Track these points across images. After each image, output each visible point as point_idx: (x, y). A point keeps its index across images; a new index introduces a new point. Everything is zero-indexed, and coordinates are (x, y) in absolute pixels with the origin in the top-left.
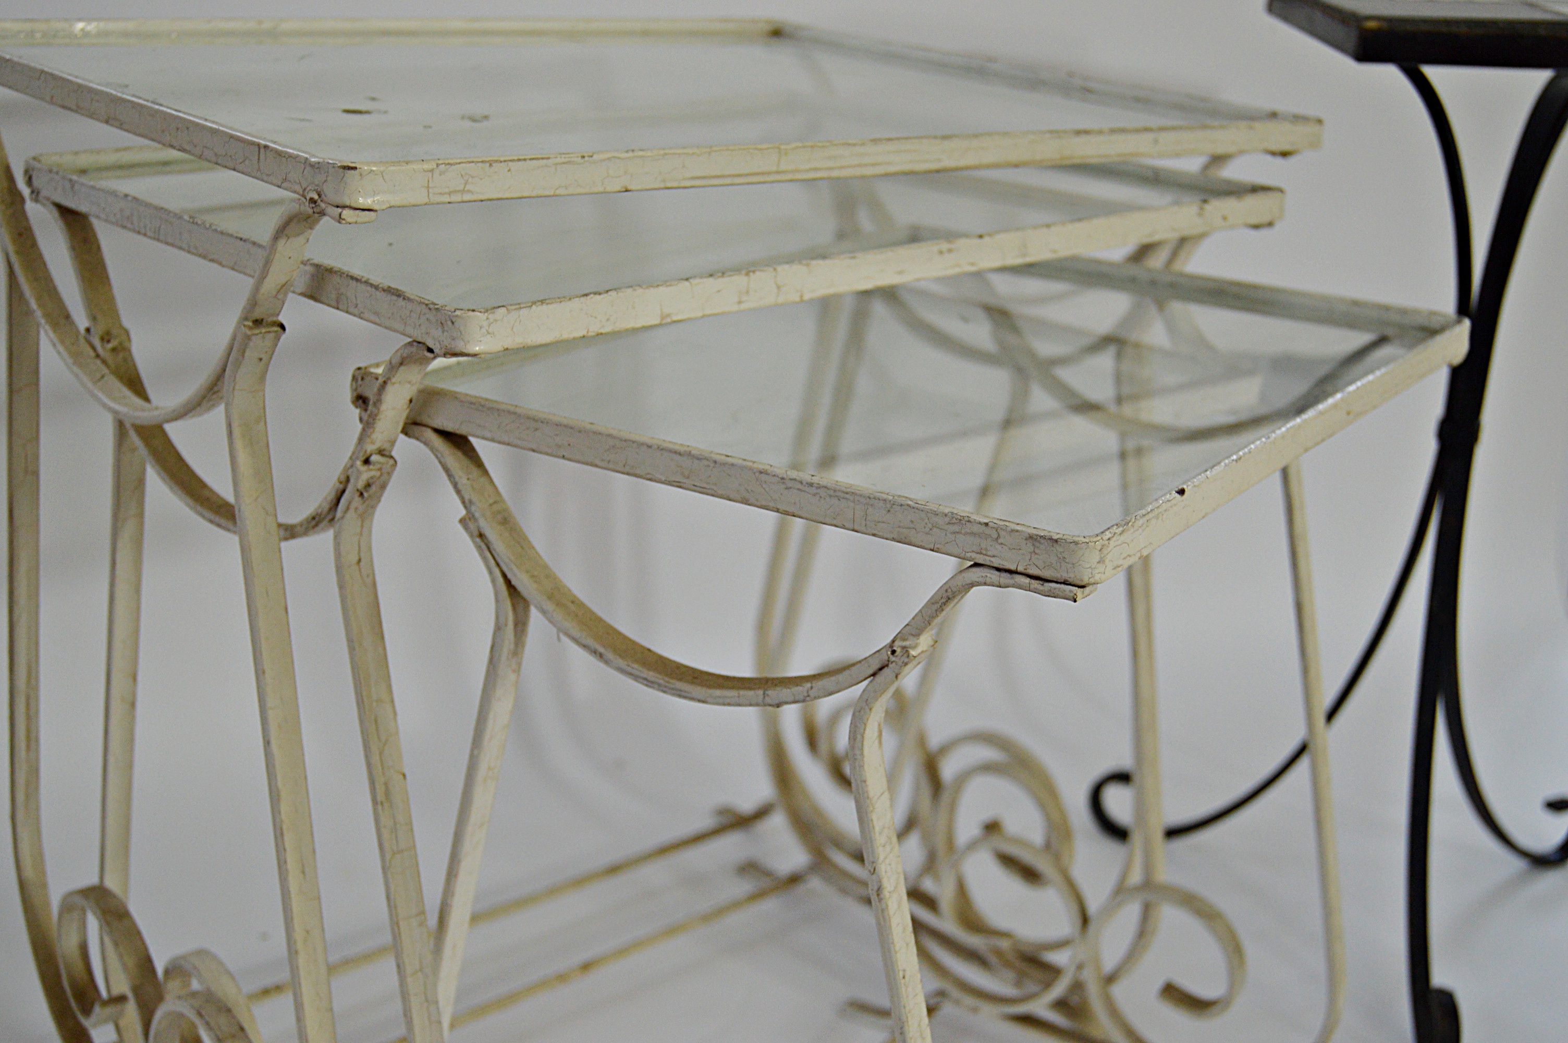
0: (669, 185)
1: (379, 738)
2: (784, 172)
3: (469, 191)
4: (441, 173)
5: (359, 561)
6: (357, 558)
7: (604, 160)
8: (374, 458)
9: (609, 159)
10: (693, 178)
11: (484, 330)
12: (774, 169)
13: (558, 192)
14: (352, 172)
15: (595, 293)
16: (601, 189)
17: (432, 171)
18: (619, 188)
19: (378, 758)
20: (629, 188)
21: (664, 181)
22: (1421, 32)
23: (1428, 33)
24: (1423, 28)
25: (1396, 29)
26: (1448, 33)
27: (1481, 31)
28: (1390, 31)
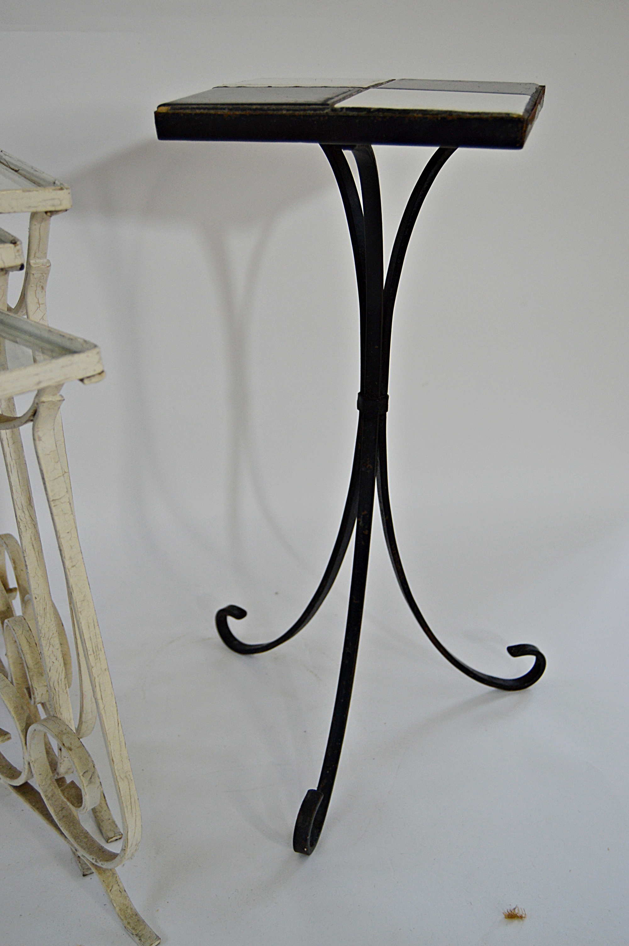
22: (196, 114)
23: (202, 114)
24: (198, 111)
25: (177, 111)
26: (215, 115)
27: (237, 113)
28: (173, 114)
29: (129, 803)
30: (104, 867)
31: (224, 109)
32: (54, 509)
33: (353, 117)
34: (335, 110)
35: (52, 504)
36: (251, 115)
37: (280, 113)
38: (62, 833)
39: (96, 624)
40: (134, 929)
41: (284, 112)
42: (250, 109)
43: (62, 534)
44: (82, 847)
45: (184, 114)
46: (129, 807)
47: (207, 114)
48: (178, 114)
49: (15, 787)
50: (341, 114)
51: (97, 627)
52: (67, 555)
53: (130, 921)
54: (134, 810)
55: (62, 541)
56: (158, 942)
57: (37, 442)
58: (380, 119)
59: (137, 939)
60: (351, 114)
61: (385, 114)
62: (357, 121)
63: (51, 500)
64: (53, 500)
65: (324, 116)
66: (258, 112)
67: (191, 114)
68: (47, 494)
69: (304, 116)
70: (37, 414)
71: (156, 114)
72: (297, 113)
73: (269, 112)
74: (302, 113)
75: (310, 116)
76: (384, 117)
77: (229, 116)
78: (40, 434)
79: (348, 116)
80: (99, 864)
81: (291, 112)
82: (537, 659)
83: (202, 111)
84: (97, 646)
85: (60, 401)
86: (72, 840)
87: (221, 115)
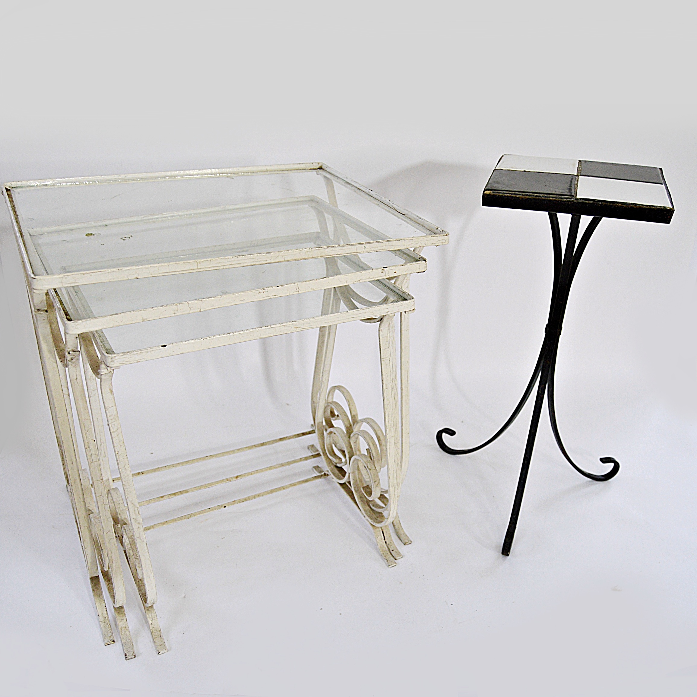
0: (153, 276)
1: (85, 429)
2: (198, 269)
3: (77, 283)
4: (66, 278)
5: (77, 379)
6: (76, 378)
7: (127, 270)
8: (70, 352)
9: (129, 270)
10: (163, 273)
11: (74, 328)
12: (196, 268)
13: (110, 281)
14: (34, 279)
15: (116, 314)
16: (127, 279)
17: (62, 278)
18: (134, 278)
19: (85, 435)
20: (138, 277)
21: (152, 275)
22: (505, 196)
23: (508, 196)
24: (506, 195)
25: (495, 194)
26: (515, 197)
27: (527, 197)
28: (493, 195)
29: (393, 498)
30: (376, 526)
31: (520, 195)
32: (382, 362)
33: (586, 203)
34: (577, 199)
35: (382, 360)
36: (534, 199)
37: (549, 198)
38: (359, 508)
39: (392, 415)
40: (385, 556)
41: (551, 198)
42: (533, 196)
43: (384, 373)
44: (367, 516)
45: (499, 196)
46: (393, 500)
47: (510, 196)
48: (496, 195)
49: (340, 484)
50: (580, 201)
51: (392, 417)
52: (384, 382)
53: (384, 553)
54: (395, 501)
55: (384, 376)
56: (395, 565)
57: (380, 332)
58: (599, 205)
59: (386, 561)
60: (585, 201)
61: (603, 203)
62: (587, 205)
63: (382, 357)
64: (383, 358)
65: (571, 202)
66: (537, 198)
67: (502, 196)
68: (380, 355)
69: (561, 201)
70: (382, 320)
71: (484, 195)
72: (557, 199)
73: (543, 198)
74: (560, 199)
75: (564, 201)
76: (602, 204)
77: (523, 198)
78: (382, 328)
79: (583, 203)
80: (374, 524)
81: (554, 199)
82: (615, 465)
83: (508, 195)
84: (391, 425)
85: (393, 316)
86: (363, 512)
87: (518, 198)
